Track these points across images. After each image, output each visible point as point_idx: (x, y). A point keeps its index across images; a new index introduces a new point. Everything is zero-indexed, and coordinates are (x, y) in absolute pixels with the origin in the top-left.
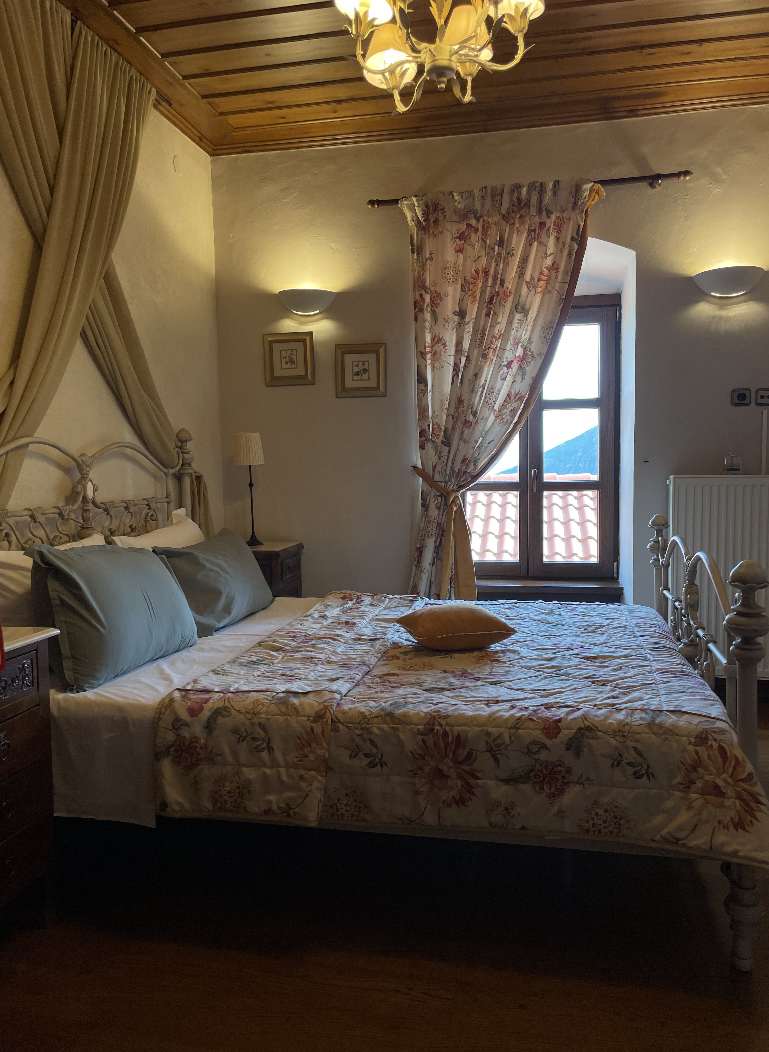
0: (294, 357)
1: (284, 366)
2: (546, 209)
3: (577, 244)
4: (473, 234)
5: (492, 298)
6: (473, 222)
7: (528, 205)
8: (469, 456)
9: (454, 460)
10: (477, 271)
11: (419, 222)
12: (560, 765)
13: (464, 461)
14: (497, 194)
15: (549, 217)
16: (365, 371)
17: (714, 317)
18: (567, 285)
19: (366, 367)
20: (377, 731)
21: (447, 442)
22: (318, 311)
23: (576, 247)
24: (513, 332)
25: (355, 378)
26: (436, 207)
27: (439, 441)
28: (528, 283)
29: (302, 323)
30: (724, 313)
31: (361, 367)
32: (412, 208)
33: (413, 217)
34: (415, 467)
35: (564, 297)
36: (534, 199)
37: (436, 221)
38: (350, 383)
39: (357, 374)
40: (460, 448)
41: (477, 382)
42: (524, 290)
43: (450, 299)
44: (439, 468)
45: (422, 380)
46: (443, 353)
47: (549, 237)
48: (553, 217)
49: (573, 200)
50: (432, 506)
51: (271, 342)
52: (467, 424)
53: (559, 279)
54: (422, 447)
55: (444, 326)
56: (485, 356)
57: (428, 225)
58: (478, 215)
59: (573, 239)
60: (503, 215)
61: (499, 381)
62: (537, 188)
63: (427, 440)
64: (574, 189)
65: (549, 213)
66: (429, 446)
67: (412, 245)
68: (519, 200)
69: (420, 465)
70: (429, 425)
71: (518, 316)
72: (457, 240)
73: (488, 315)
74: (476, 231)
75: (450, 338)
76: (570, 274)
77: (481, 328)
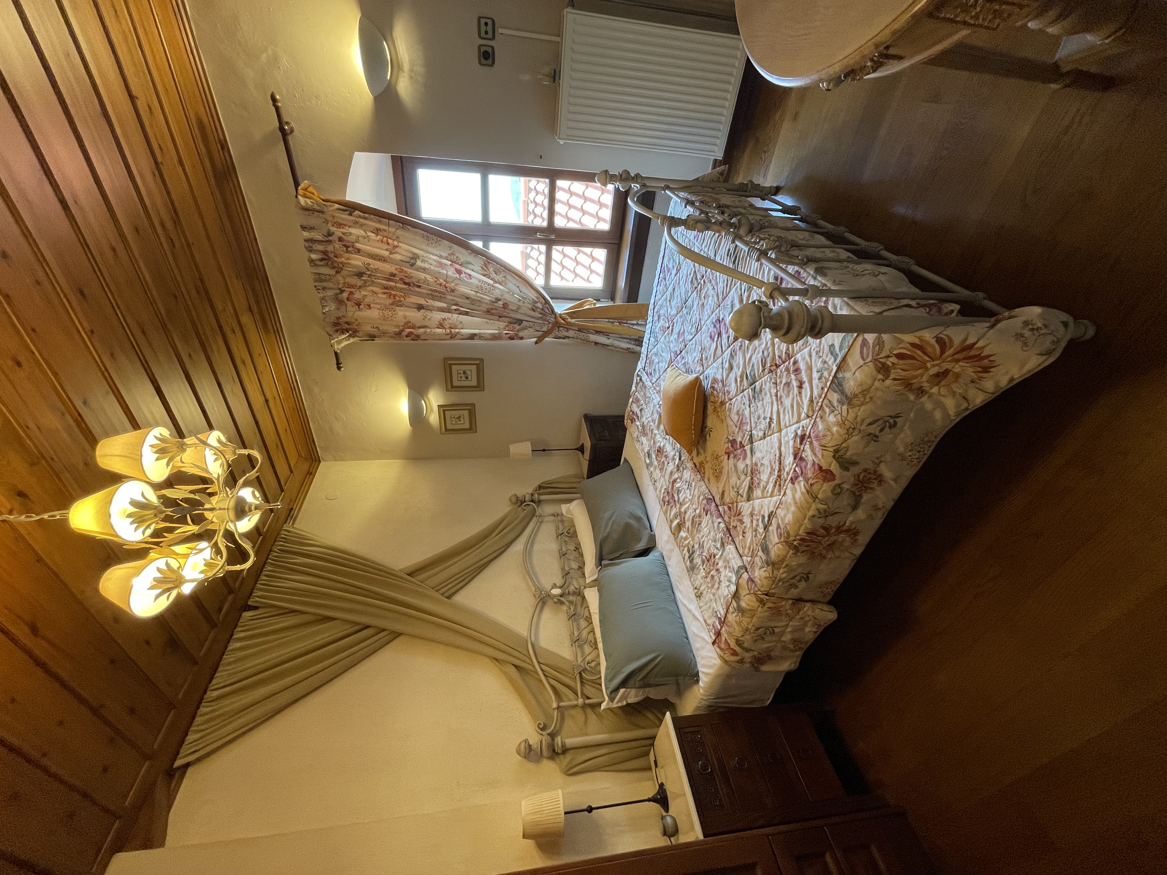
0: (456, 417)
1: (462, 422)
2: (327, 237)
3: (354, 212)
4: (355, 296)
5: (405, 283)
6: (345, 295)
7: (325, 253)
8: (530, 306)
9: (532, 317)
10: (384, 293)
11: (350, 336)
12: (859, 476)
13: (534, 310)
14: (319, 278)
15: (333, 233)
16: (464, 373)
17: (411, 77)
18: (391, 222)
19: (462, 372)
20: (784, 575)
21: (520, 322)
22: (423, 402)
23: (357, 213)
24: (432, 268)
25: (470, 379)
26: (336, 324)
27: (518, 327)
28: (391, 253)
29: (432, 411)
30: (406, 66)
31: (462, 375)
32: (339, 342)
33: (347, 340)
34: (536, 343)
35: (401, 224)
36: (320, 247)
37: (348, 323)
38: (474, 383)
39: (467, 378)
40: (523, 312)
41: (473, 297)
42: (398, 257)
43: (407, 314)
44: (538, 328)
45: (472, 337)
46: (450, 321)
47: (351, 234)
48: (333, 229)
49: (316, 213)
50: (566, 334)
51: (446, 430)
52: (505, 306)
53: (386, 228)
54: (522, 338)
55: (429, 319)
56: (453, 291)
57: (351, 329)
58: (338, 291)
59: (350, 214)
60: (337, 272)
61: (473, 281)
62: (310, 245)
63: (517, 335)
64: (307, 213)
65: (330, 234)
66: (521, 334)
67: (368, 340)
68: (322, 260)
69: (535, 339)
70: (506, 334)
71: (419, 263)
72: (361, 307)
73: (419, 287)
74: (351, 293)
75: (438, 316)
76: (382, 219)
77: (430, 292)
